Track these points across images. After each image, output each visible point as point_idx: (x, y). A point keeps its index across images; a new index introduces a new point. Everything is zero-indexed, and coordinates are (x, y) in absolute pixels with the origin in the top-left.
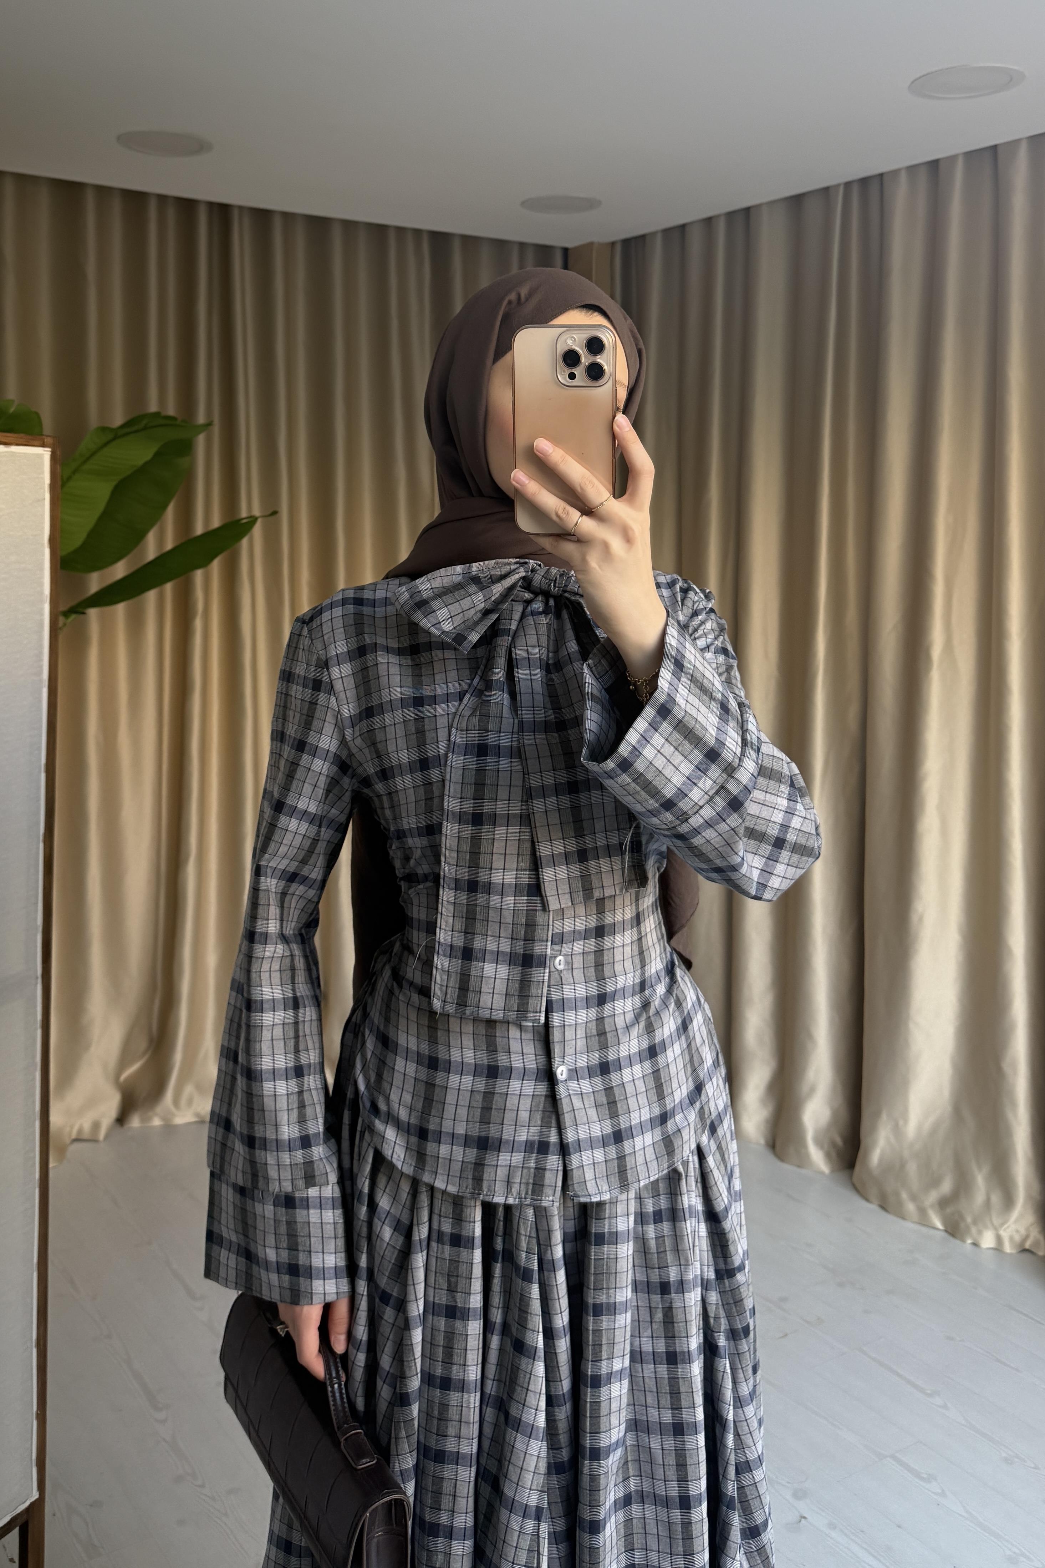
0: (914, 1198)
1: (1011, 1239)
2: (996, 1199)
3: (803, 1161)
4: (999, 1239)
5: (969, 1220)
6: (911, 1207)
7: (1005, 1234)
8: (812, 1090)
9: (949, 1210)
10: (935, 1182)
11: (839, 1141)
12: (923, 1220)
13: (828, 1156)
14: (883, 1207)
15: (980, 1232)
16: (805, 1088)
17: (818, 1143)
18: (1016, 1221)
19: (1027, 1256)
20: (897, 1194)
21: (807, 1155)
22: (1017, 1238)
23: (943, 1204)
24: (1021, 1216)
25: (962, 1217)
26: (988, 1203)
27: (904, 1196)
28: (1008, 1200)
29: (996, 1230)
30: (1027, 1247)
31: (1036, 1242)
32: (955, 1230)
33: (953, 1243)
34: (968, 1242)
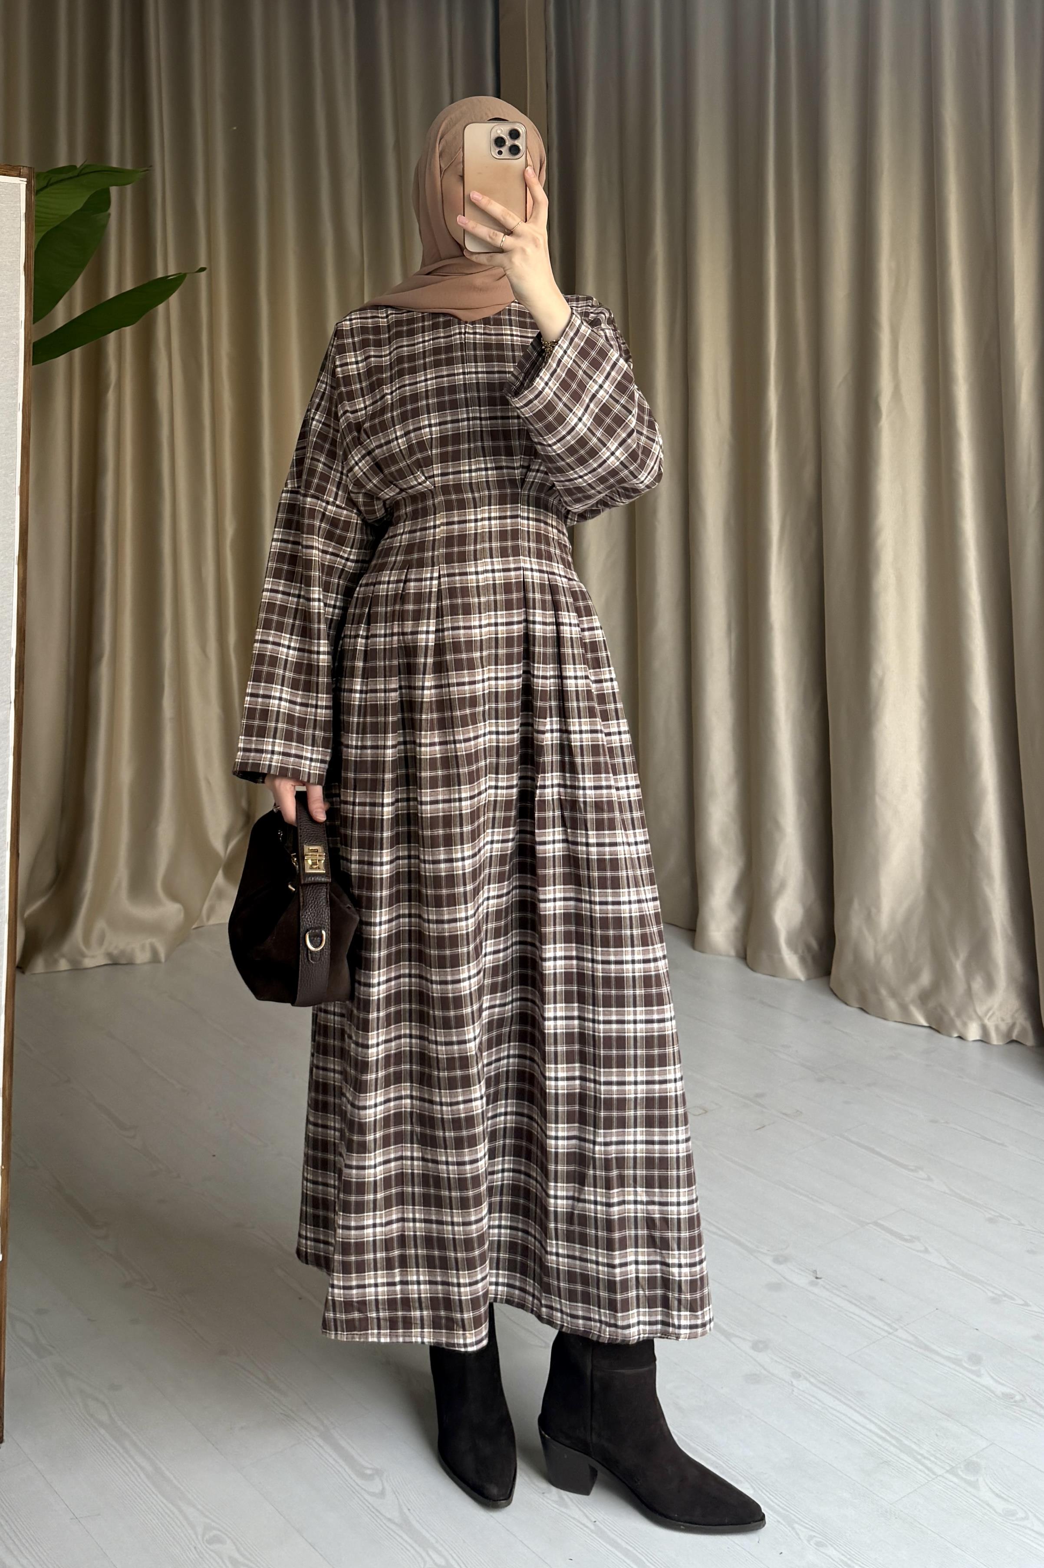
0: (894, 994)
1: (997, 1028)
2: (978, 984)
3: (776, 969)
4: (984, 1029)
5: (952, 1013)
6: (892, 1005)
7: (990, 1023)
8: (783, 885)
9: (931, 1004)
10: (914, 976)
11: (814, 944)
12: (905, 1017)
13: (803, 960)
14: (864, 1009)
15: (965, 1024)
16: (775, 884)
17: (791, 944)
18: (1002, 1005)
19: (1013, 1046)
20: (876, 991)
21: (781, 960)
22: (1004, 1027)
23: (924, 998)
24: (1005, 1002)
25: (945, 1011)
26: (969, 987)
27: (884, 992)
28: (990, 985)
29: (980, 1018)
30: (1014, 1038)
31: (1023, 1031)
32: (938, 1025)
33: (939, 1039)
34: (953, 1037)
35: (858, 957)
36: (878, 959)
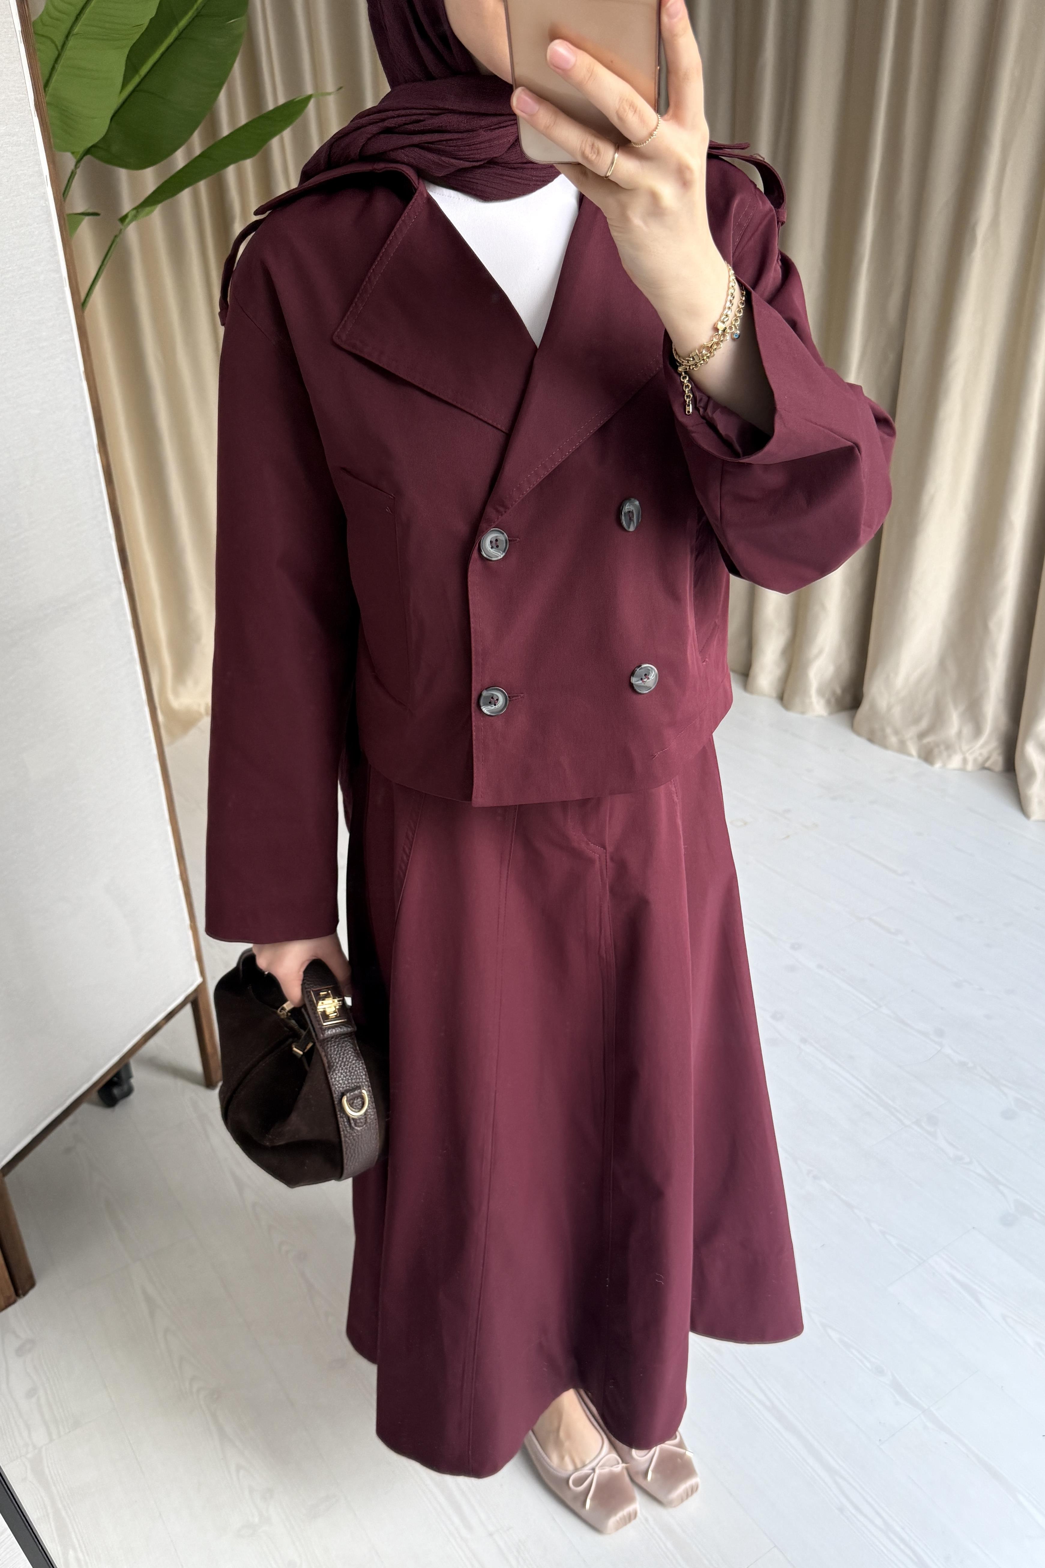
0: (896, 732)
1: (975, 760)
2: (967, 730)
3: (804, 708)
4: (965, 761)
5: (942, 747)
6: (893, 740)
7: (970, 759)
8: (820, 652)
9: (926, 740)
10: (917, 720)
11: (839, 691)
12: (902, 749)
13: (828, 702)
14: (871, 740)
15: (949, 756)
16: (814, 650)
17: (821, 692)
18: (983, 746)
19: (985, 772)
20: (883, 730)
21: (809, 704)
22: (980, 759)
23: (922, 736)
24: (986, 743)
25: (936, 745)
26: (959, 734)
27: (889, 731)
28: (978, 731)
29: (963, 753)
30: (987, 765)
31: (996, 763)
32: (928, 756)
33: (925, 766)
34: (938, 765)
35: (874, 706)
36: (890, 708)
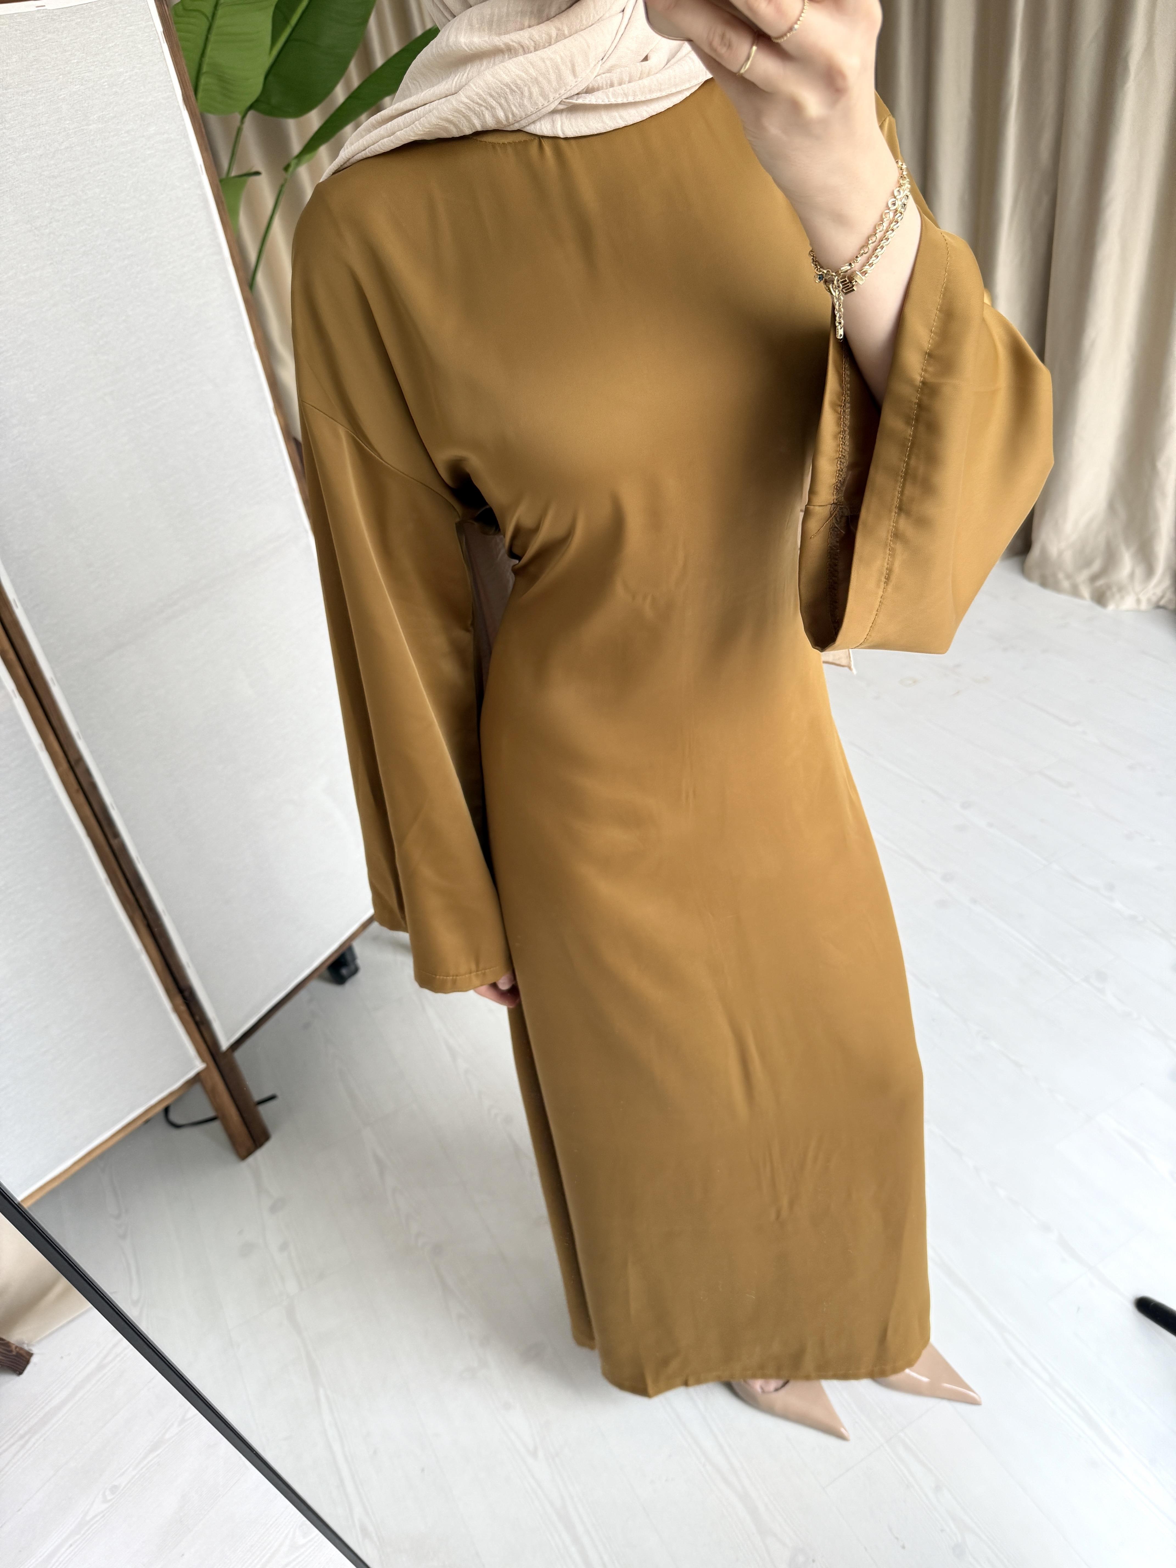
0: (1069, 577)
1: (1149, 600)
2: (1139, 572)
4: (1138, 601)
5: (1115, 589)
6: (1066, 584)
7: (1143, 599)
9: (1098, 583)
10: (1088, 564)
12: (1075, 592)
14: (1042, 584)
15: (1122, 598)
18: (1156, 586)
19: (1161, 611)
20: (1055, 574)
22: (1154, 599)
23: (1094, 578)
24: (1158, 584)
25: (1109, 587)
26: (1132, 575)
27: (1061, 576)
28: (1150, 571)
29: (1136, 594)
30: (1162, 603)
31: (1170, 601)
32: (1100, 598)
33: (1098, 609)
34: (1111, 607)
35: (1044, 552)
36: (1060, 554)
